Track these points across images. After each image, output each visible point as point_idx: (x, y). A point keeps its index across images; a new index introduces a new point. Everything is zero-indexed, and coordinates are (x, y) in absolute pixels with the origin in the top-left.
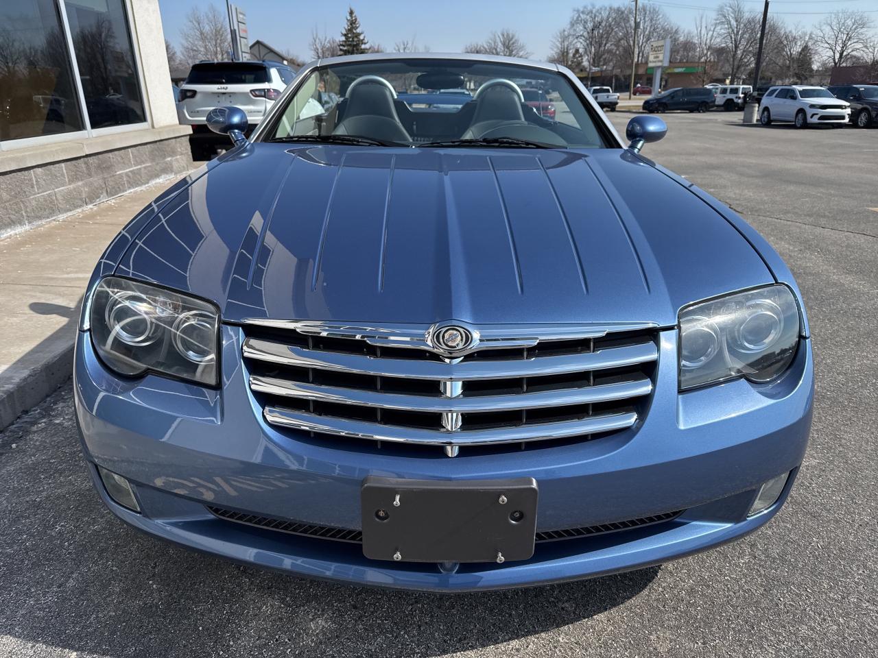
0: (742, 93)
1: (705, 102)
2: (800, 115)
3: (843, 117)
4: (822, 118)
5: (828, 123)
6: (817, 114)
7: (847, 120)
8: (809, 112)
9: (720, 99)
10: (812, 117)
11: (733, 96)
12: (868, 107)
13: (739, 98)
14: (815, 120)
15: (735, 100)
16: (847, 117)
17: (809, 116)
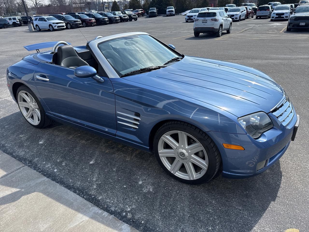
0: (18, 20)
1: (5, 24)
2: (51, 27)
3: (64, 26)
4: (58, 27)
5: (60, 29)
6: (56, 26)
7: (65, 27)
8: (54, 25)
9: (11, 22)
10: (55, 27)
11: (15, 21)
12: (69, 22)
13: (18, 21)
14: (56, 28)
15: (17, 22)
16: (65, 26)
17: (54, 27)
